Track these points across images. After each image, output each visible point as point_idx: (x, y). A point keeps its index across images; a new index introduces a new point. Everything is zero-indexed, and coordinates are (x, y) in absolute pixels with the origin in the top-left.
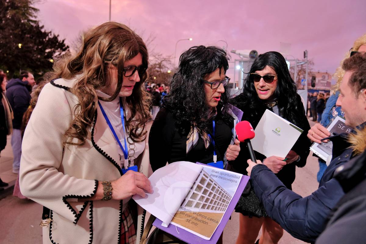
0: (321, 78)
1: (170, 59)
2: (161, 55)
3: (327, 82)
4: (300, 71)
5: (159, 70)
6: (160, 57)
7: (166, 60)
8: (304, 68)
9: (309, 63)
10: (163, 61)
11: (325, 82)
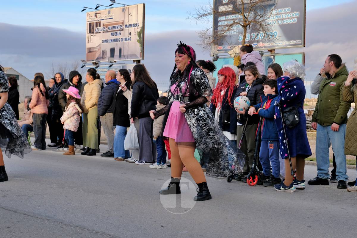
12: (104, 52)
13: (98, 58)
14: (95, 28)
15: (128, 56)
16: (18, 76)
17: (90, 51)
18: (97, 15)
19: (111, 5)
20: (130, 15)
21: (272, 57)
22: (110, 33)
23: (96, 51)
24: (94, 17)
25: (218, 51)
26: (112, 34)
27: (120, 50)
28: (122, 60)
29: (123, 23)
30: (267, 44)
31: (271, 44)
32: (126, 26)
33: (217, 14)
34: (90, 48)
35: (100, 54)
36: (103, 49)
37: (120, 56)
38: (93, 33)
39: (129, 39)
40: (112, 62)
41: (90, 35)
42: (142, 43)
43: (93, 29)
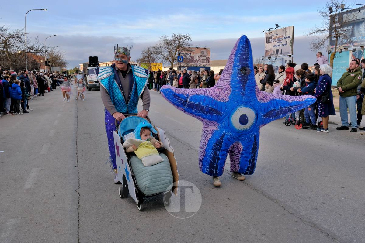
0: (200, 54)
1: (20, 36)
2: (6, 30)
3: (207, 58)
4: (178, 47)
5: (5, 50)
6: (4, 32)
7: (14, 37)
8: (181, 43)
9: (186, 38)
10: (10, 37)
11: (205, 58)
12: (273, 52)
13: (270, 55)
14: (269, 40)
15: (285, 53)
17: (267, 51)
18: (270, 33)
19: (277, 28)
20: (286, 32)
21: (362, 50)
22: (276, 42)
23: (269, 51)
24: (269, 34)
25: (331, 48)
26: (277, 43)
27: (281, 50)
28: (282, 55)
29: (283, 37)
30: (359, 44)
31: (362, 43)
32: (284, 38)
33: (331, 29)
34: (267, 50)
35: (271, 53)
36: (273, 50)
37: (281, 53)
38: (268, 42)
39: (286, 44)
40: (277, 56)
42: (292, 46)
43: (268, 40)
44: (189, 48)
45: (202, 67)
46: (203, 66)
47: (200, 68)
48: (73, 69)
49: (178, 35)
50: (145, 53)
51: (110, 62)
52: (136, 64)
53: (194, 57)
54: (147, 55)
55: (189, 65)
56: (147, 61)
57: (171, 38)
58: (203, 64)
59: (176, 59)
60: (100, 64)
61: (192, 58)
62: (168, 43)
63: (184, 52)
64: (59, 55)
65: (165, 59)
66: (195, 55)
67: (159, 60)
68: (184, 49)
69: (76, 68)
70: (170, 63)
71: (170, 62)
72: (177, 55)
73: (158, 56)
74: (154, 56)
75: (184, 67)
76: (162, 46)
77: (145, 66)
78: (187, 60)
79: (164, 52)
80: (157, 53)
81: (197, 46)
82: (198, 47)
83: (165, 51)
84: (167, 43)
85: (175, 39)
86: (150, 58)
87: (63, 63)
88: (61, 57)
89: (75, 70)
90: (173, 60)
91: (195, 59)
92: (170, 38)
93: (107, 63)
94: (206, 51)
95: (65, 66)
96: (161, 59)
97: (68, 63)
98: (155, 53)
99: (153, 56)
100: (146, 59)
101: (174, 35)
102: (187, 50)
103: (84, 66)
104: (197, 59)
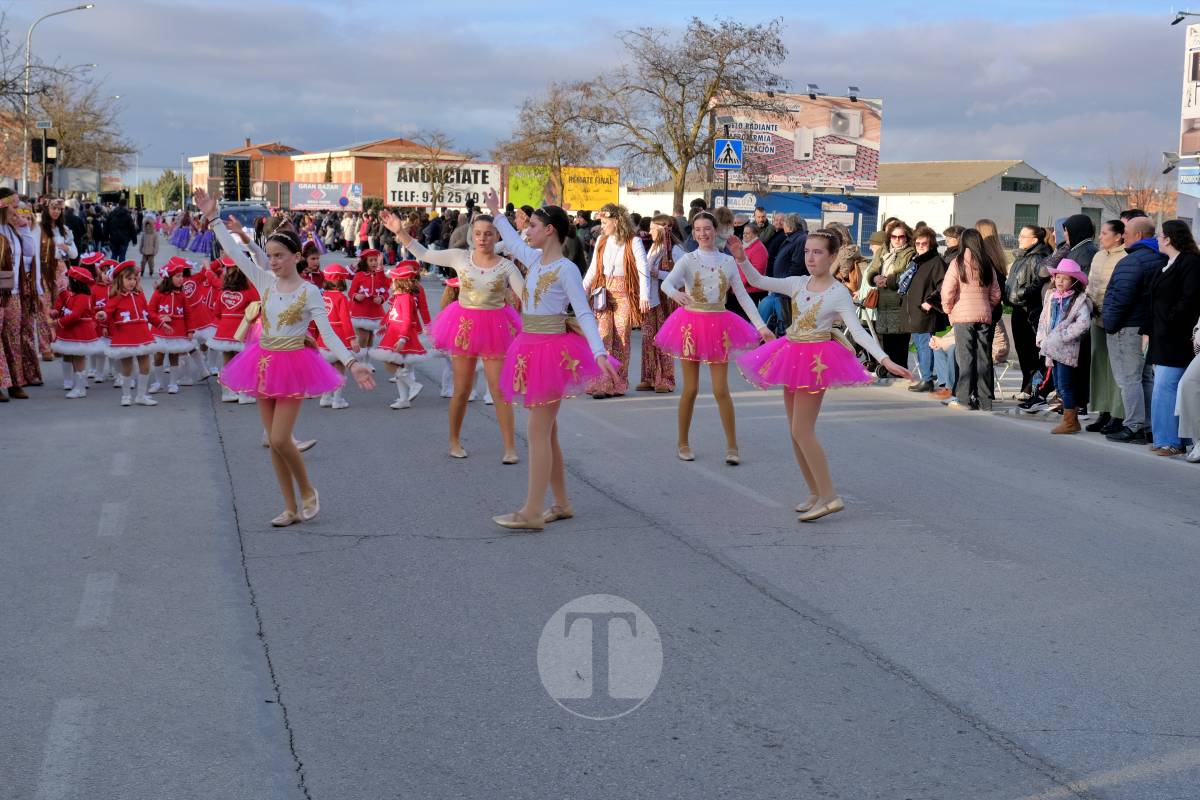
16: (1039, 181)
17: (1193, 127)
34: (1192, 121)
41: (1194, 84)
44: (771, 94)
45: (834, 199)
46: (840, 193)
47: (824, 204)
48: (154, 183)
49: (718, 27)
50: (539, 113)
51: (347, 153)
52: (481, 167)
53: (793, 143)
54: (547, 126)
55: (766, 185)
56: (544, 155)
57: (682, 44)
58: (837, 184)
59: (701, 152)
60: (293, 158)
61: (785, 147)
62: (662, 69)
63: (741, 118)
64: (96, 108)
65: (645, 151)
66: (797, 130)
67: (615, 152)
68: (748, 101)
69: (170, 175)
70: (665, 172)
71: (669, 164)
72: (705, 132)
73: (603, 131)
74: (582, 132)
75: (741, 194)
76: (633, 82)
77: (536, 183)
78: (759, 158)
79: (639, 114)
80: (597, 118)
81: (811, 86)
82: (815, 91)
83: (646, 107)
84: (656, 65)
85: (699, 50)
86: (559, 142)
87: (110, 152)
88: (107, 119)
89: (170, 187)
90: (687, 156)
91: (799, 155)
92: (674, 39)
93: (330, 159)
94: (858, 112)
95: (123, 167)
96: (627, 147)
97: (138, 148)
98: (586, 117)
99: (577, 133)
100: (543, 148)
101: (695, 27)
102: (760, 108)
103: (211, 166)
104: (807, 155)
